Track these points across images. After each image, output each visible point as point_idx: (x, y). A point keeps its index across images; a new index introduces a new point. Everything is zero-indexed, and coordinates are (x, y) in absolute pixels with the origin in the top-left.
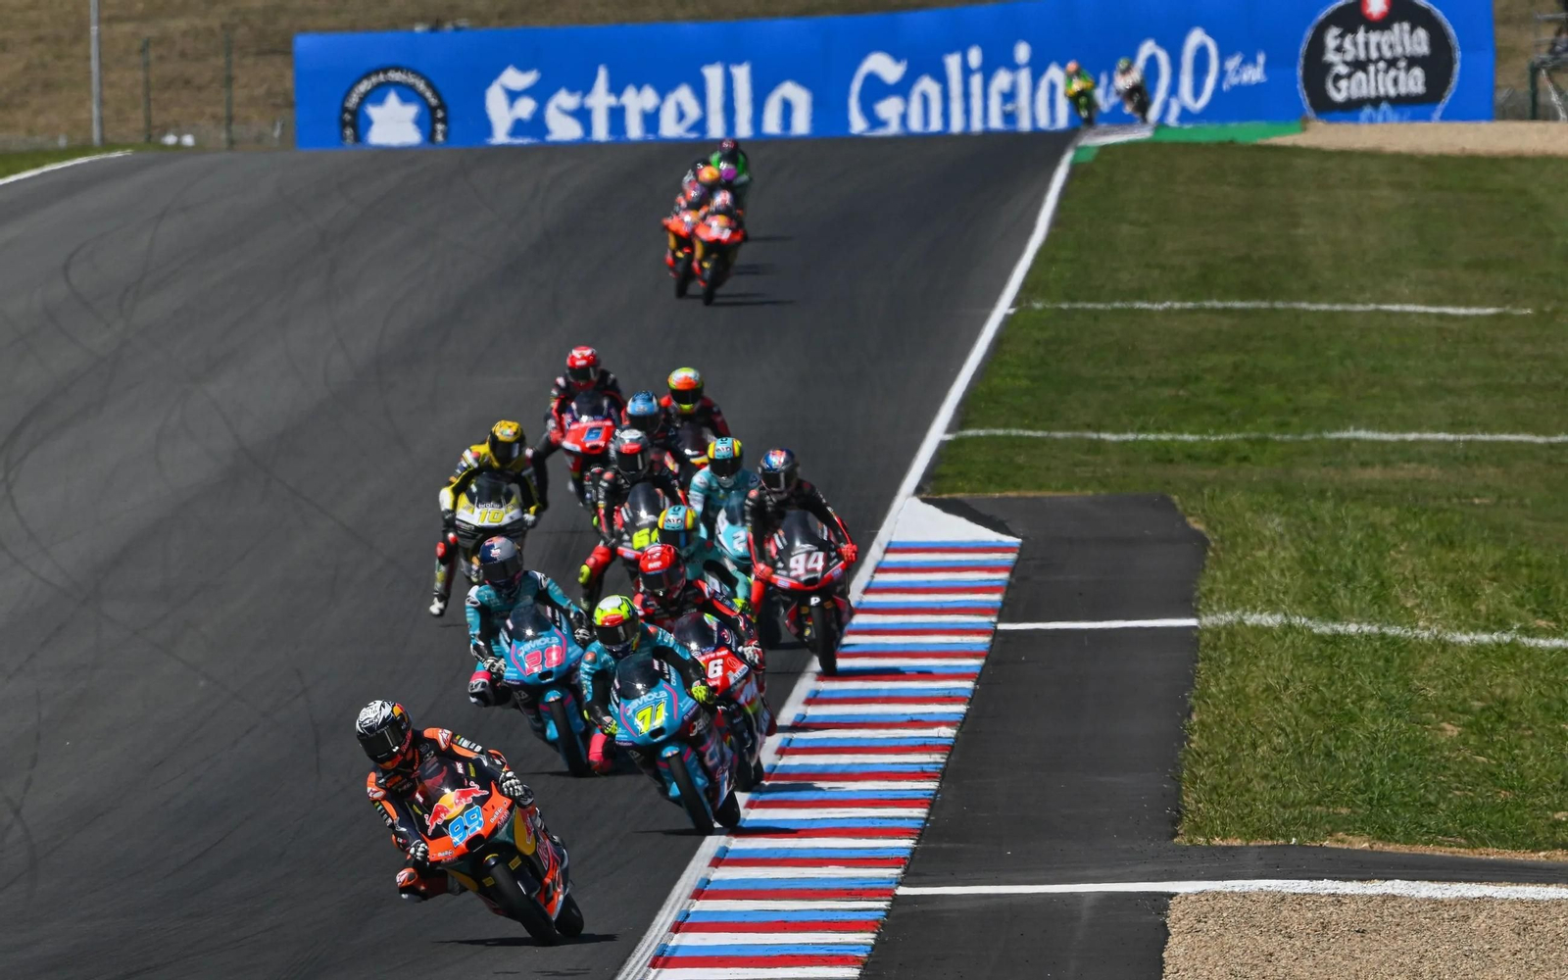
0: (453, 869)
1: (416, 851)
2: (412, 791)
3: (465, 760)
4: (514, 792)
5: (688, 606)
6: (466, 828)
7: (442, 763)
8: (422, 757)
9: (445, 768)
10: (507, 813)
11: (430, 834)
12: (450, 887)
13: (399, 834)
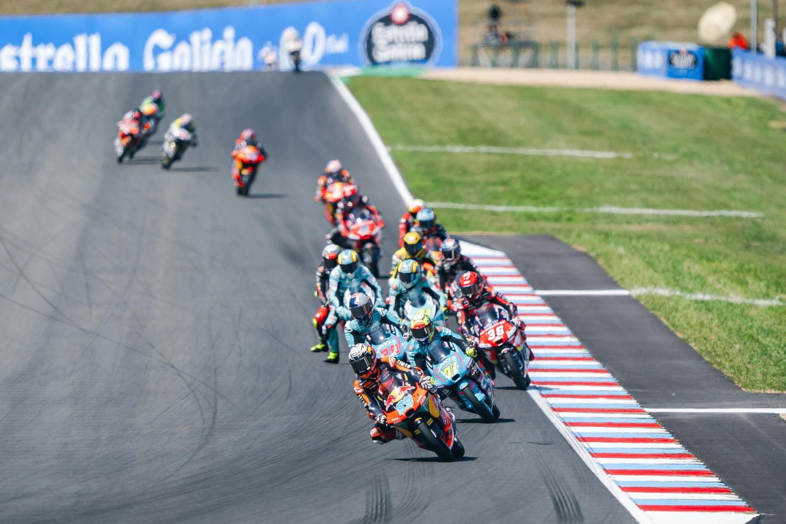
0: (399, 426)
1: (380, 419)
2: (377, 388)
3: (402, 372)
4: (427, 386)
5: (484, 301)
6: (405, 406)
7: (391, 375)
8: (381, 371)
9: (393, 377)
10: (425, 397)
11: (387, 410)
12: (397, 436)
13: (370, 411)
